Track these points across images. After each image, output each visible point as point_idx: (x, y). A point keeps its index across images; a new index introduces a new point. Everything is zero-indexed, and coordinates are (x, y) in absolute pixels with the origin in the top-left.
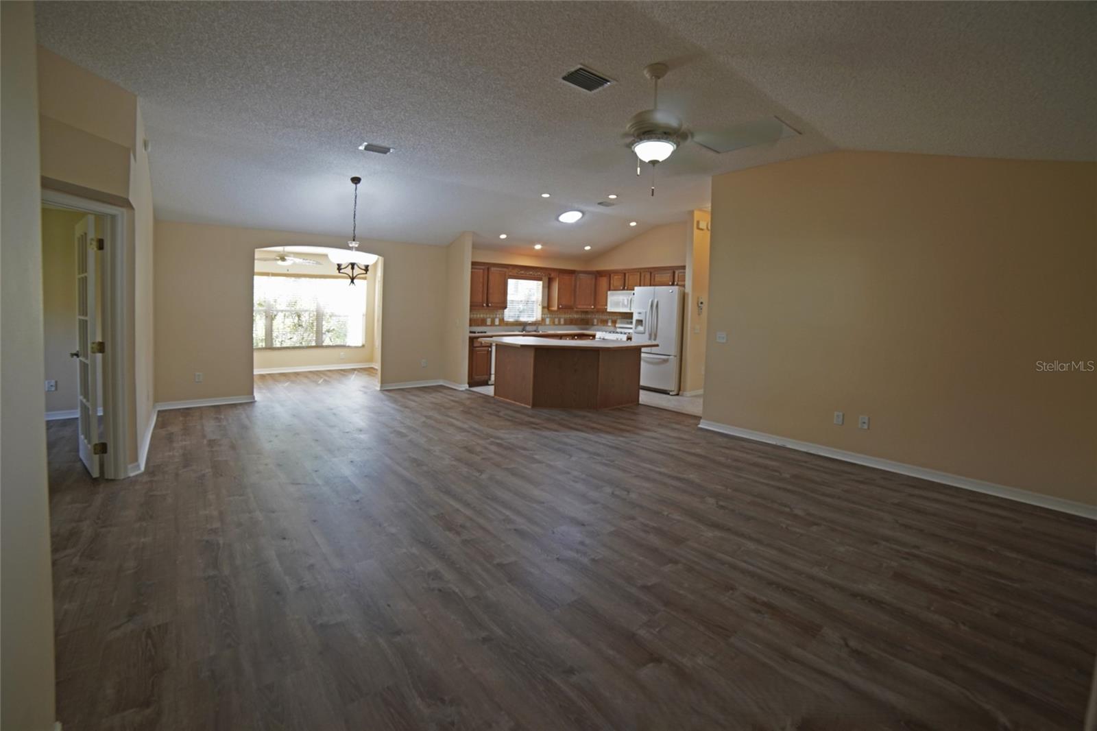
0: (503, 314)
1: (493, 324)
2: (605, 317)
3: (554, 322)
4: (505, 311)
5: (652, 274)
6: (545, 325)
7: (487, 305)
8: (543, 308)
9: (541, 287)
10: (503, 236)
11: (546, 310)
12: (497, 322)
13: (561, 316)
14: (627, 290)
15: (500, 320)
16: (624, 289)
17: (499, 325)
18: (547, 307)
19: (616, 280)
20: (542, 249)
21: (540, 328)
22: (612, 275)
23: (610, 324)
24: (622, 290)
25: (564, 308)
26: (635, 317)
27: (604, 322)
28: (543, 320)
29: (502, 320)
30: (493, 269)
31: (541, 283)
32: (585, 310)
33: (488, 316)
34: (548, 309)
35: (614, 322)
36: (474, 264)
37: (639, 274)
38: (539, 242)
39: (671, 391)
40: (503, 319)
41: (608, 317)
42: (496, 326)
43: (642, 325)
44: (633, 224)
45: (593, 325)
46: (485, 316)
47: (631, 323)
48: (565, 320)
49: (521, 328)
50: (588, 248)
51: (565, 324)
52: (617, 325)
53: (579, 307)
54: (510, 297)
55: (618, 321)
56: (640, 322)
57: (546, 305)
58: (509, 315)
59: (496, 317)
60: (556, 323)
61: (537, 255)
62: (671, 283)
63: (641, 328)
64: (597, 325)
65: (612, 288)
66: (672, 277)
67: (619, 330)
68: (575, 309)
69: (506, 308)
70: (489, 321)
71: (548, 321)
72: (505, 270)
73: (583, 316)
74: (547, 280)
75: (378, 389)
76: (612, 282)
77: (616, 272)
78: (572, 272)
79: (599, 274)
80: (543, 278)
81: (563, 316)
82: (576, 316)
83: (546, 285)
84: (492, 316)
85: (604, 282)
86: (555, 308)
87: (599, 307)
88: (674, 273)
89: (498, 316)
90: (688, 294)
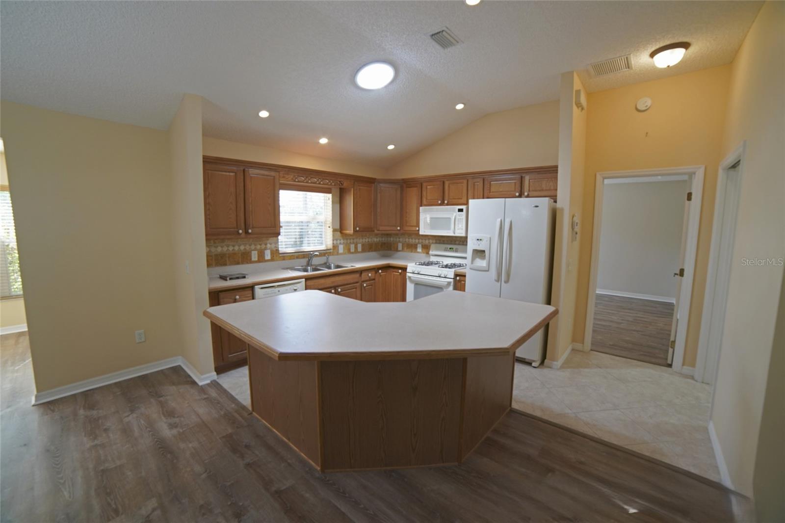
0: (277, 242)
1: (261, 259)
2: (413, 241)
3: (349, 250)
4: (280, 237)
5: (486, 182)
6: (338, 254)
7: (246, 232)
8: (334, 231)
9: (330, 202)
10: (264, 114)
11: (339, 233)
12: (268, 256)
13: (358, 240)
14: (448, 204)
15: (272, 253)
16: (442, 204)
17: (272, 260)
18: (340, 229)
19: (430, 191)
20: (328, 144)
21: (331, 258)
22: (424, 184)
23: (419, 250)
24: (440, 205)
25: (362, 230)
26: (471, 245)
27: (412, 247)
28: (335, 247)
29: (276, 253)
30: (253, 172)
31: (330, 196)
32: (388, 232)
33: (253, 247)
34: (341, 233)
35: (426, 248)
36: (208, 162)
37: (465, 182)
38: (324, 135)
39: (534, 361)
40: (277, 250)
41: (417, 241)
42: (268, 261)
43: (483, 258)
44: (460, 107)
45: (397, 250)
46: (248, 247)
47: (465, 251)
48: (363, 245)
49: (304, 261)
50: (391, 147)
51: (364, 251)
52: (431, 252)
53: (381, 228)
54: (283, 218)
55: (433, 246)
56: (479, 253)
57: (338, 227)
58: (285, 243)
59: (266, 249)
60: (353, 250)
61: (322, 154)
62: (517, 194)
63: (481, 263)
64: (403, 250)
65: (424, 202)
66: (518, 186)
67: (433, 259)
68: (376, 232)
69: (279, 234)
70: (255, 256)
71: (341, 249)
72: (273, 173)
73: (384, 239)
74: (338, 190)
75: (33, 402)
76: (424, 193)
77: (431, 180)
78: (370, 181)
79: (405, 184)
80: (333, 190)
81: (361, 240)
82: (375, 240)
83: (338, 199)
84: (258, 247)
85: (413, 195)
86: (350, 231)
87: (407, 228)
88: (522, 179)
89: (269, 246)
90: (562, 210)
